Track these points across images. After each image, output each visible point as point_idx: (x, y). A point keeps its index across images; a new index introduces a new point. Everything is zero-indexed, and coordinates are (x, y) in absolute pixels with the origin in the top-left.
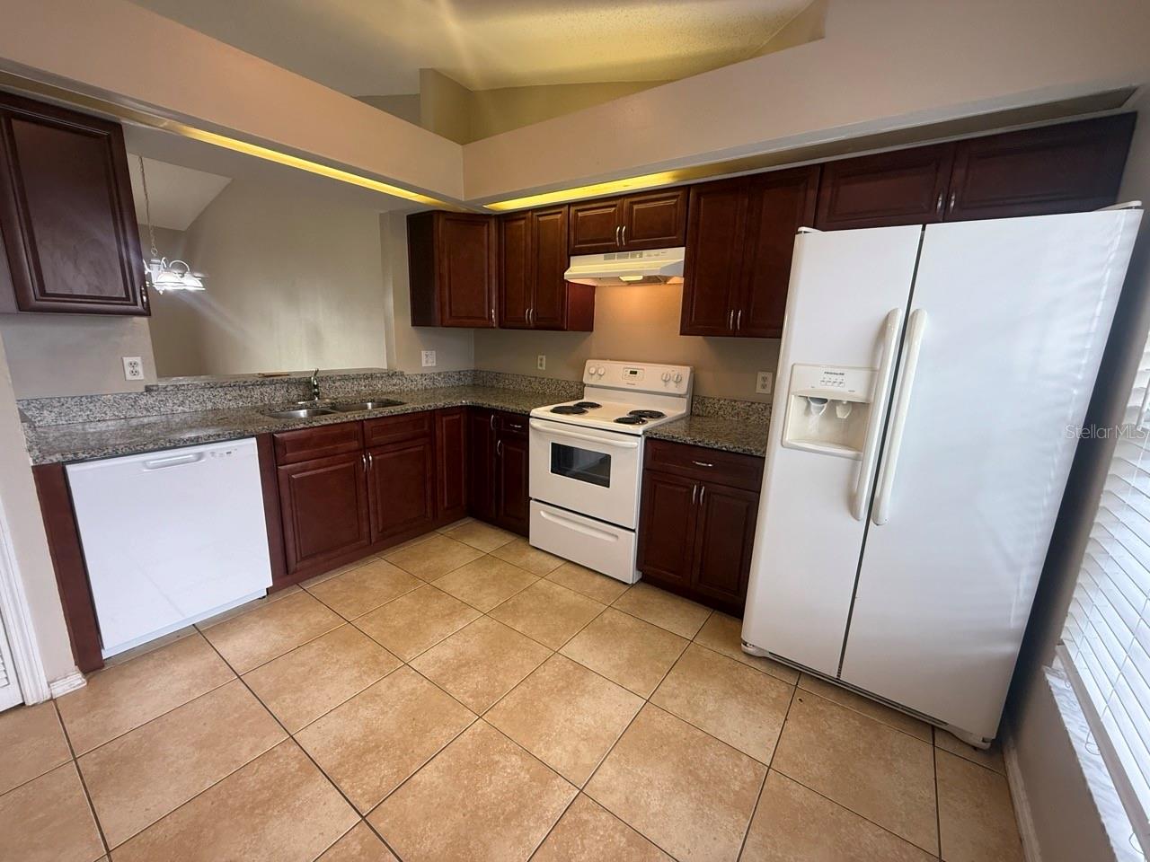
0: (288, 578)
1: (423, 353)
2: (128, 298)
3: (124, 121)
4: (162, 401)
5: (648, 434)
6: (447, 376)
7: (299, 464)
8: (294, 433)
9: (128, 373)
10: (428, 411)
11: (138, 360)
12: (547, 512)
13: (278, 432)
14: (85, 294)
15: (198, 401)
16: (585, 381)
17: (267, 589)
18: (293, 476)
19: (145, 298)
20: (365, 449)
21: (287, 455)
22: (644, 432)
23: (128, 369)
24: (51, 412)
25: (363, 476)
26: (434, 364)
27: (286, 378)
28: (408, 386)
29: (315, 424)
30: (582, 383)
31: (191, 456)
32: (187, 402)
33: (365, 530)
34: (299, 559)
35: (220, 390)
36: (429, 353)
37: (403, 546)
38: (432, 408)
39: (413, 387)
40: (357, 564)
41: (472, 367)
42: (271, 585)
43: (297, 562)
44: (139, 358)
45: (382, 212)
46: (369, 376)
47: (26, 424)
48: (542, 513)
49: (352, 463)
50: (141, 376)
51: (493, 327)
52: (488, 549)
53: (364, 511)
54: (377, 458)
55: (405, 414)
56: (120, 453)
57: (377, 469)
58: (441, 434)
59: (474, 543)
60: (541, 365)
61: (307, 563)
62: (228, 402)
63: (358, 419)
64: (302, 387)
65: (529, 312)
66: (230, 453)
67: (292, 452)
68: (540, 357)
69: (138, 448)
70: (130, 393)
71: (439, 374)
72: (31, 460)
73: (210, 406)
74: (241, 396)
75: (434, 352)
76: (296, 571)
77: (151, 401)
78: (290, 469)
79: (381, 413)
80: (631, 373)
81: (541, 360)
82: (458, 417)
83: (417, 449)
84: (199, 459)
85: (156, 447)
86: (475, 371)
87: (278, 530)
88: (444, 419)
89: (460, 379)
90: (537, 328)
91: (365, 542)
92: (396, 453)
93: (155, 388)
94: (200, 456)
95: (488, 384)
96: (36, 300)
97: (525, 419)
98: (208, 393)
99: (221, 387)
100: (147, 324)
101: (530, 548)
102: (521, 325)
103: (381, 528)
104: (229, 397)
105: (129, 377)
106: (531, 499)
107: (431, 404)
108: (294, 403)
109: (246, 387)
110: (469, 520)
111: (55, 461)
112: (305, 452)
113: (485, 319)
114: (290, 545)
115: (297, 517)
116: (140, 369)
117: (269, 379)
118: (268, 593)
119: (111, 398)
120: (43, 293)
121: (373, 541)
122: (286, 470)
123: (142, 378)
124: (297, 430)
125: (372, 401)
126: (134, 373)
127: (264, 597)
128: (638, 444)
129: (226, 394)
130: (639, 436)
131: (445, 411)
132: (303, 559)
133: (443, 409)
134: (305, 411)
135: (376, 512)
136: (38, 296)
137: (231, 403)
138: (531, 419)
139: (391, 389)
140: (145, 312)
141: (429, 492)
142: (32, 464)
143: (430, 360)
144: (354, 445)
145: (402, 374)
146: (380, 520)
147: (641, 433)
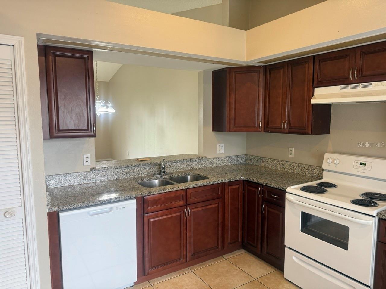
0: (144, 277)
1: (218, 146)
2: (88, 129)
3: (94, 49)
4: (96, 175)
5: (381, 216)
6: (230, 158)
7: (154, 213)
8: (153, 195)
9: (84, 162)
10: (221, 183)
11: (89, 155)
12: (297, 258)
13: (145, 196)
14: (73, 129)
15: (111, 175)
16: (324, 167)
17: (134, 283)
18: (151, 220)
19: (95, 128)
20: (186, 205)
21: (149, 208)
22: (378, 214)
23: (85, 160)
24: (56, 181)
25: (185, 220)
26: (223, 152)
27: (149, 162)
28: (209, 165)
29: (163, 191)
30: (321, 167)
31: (107, 209)
32: (107, 176)
33: (184, 253)
34: (150, 268)
35: (121, 169)
36: (221, 145)
37: (204, 264)
38: (223, 181)
39: (211, 166)
40: (179, 273)
41: (245, 152)
42: (136, 281)
43: (149, 269)
44: (90, 155)
45: (199, 71)
46: (188, 159)
47: (47, 193)
48: (294, 258)
49: (179, 214)
50: (89, 164)
51: (260, 132)
52: (256, 276)
53: (184, 242)
54: (193, 210)
55: (208, 185)
56: (79, 207)
57: (192, 218)
58: (228, 197)
59: (247, 270)
60: (291, 154)
61: (154, 270)
62: (123, 175)
63: (184, 188)
64: (157, 167)
65: (284, 123)
66: (124, 208)
67: (150, 206)
68: (290, 149)
69: (86, 205)
70: (84, 172)
71: (226, 157)
72: (47, 210)
73: (116, 177)
74: (129, 172)
75: (223, 145)
76: (148, 274)
77: (92, 175)
78: (150, 216)
79: (196, 185)
80: (361, 164)
81: (291, 151)
82: (237, 186)
83: (214, 206)
84: (111, 211)
85: (93, 204)
86: (246, 155)
87: (141, 250)
88: (230, 188)
89: (237, 160)
90: (290, 133)
91: (183, 260)
92: (203, 208)
93: (94, 169)
94: (111, 209)
95: (255, 163)
96: (56, 133)
97: (282, 193)
98: (115, 171)
99: (121, 168)
100: (94, 140)
101: (284, 279)
102: (279, 130)
103: (192, 253)
104: (124, 173)
105: (85, 164)
106: (286, 246)
107: (223, 179)
108: (152, 176)
109: (132, 168)
110: (242, 252)
111: (56, 210)
112: (157, 206)
113: (255, 126)
114: (147, 259)
115: (151, 243)
116: (89, 160)
117: (141, 162)
118: (134, 285)
119: (77, 175)
120: (59, 130)
121: (188, 261)
122: (147, 216)
123: (90, 164)
124: (155, 194)
125: (190, 174)
126: (87, 162)
127: (132, 286)
128: (373, 223)
129: (123, 171)
130: (374, 217)
131: (231, 183)
132: (152, 267)
133: (230, 182)
134: (158, 180)
135: (190, 243)
136: (57, 132)
137: (125, 176)
138: (286, 194)
139: (200, 167)
140: (95, 135)
141: (220, 232)
142: (48, 212)
143: (221, 150)
144: (181, 203)
145: (206, 158)
146: (192, 247)
147: (375, 214)
